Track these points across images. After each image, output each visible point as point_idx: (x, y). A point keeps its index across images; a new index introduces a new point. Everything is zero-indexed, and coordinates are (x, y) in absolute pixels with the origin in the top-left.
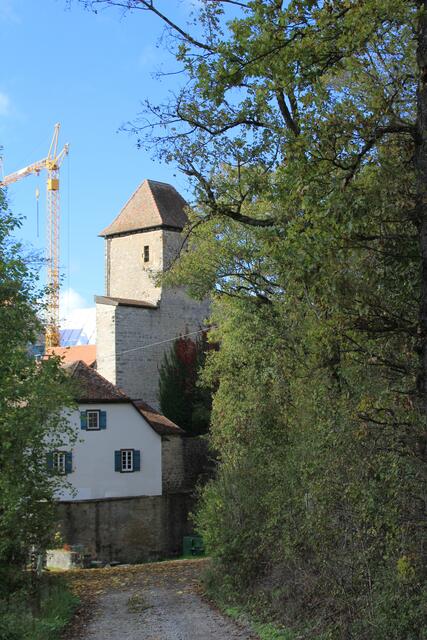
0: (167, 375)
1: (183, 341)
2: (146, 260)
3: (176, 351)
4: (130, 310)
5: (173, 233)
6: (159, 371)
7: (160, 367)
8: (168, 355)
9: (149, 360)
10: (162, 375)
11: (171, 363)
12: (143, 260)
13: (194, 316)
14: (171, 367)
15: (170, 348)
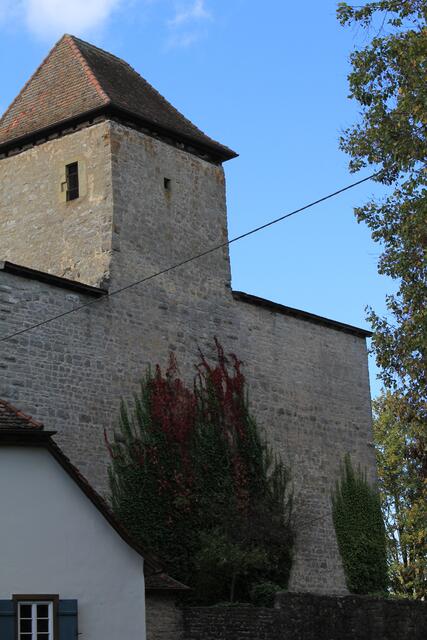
0: (128, 460)
1: (164, 384)
2: (73, 194)
3: (149, 405)
4: (34, 287)
5: (133, 132)
6: (110, 448)
7: (112, 442)
8: (131, 412)
9: (84, 418)
10: (117, 458)
11: (137, 432)
12: (63, 196)
13: (188, 331)
14: (137, 442)
15: (135, 396)
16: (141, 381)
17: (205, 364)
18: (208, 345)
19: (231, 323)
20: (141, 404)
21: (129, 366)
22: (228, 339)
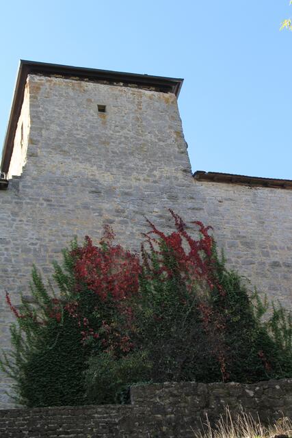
0: (42, 319)
6: (14, 308)
7: (17, 303)
8: (48, 277)
11: (55, 293)
13: (131, 207)
14: (55, 301)
15: (55, 263)
16: (63, 251)
17: (156, 232)
18: (161, 217)
19: (193, 198)
20: (63, 269)
21: (47, 240)
22: (190, 211)
